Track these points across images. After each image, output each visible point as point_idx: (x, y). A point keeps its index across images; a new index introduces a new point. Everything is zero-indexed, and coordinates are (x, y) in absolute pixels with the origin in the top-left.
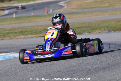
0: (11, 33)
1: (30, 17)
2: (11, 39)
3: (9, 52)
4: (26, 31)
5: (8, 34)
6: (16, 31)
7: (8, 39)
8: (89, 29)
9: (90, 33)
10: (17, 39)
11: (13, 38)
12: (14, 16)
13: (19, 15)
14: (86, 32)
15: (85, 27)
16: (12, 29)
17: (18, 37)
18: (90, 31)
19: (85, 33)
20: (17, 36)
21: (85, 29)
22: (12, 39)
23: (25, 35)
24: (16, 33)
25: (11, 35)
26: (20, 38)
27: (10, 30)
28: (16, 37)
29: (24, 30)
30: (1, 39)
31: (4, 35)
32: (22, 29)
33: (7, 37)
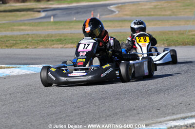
0: (46, 40)
1: (72, 22)
2: (46, 48)
4: (65, 40)
5: (42, 41)
6: (53, 39)
10: (53, 48)
12: (52, 19)
13: (57, 19)
16: (48, 36)
17: (55, 46)
20: (54, 44)
22: (48, 48)
23: (64, 44)
24: (53, 41)
25: (46, 42)
26: (57, 48)
27: (45, 37)
28: (53, 46)
29: (62, 38)
30: (34, 47)
31: (38, 43)
32: (60, 36)
33: (42, 45)
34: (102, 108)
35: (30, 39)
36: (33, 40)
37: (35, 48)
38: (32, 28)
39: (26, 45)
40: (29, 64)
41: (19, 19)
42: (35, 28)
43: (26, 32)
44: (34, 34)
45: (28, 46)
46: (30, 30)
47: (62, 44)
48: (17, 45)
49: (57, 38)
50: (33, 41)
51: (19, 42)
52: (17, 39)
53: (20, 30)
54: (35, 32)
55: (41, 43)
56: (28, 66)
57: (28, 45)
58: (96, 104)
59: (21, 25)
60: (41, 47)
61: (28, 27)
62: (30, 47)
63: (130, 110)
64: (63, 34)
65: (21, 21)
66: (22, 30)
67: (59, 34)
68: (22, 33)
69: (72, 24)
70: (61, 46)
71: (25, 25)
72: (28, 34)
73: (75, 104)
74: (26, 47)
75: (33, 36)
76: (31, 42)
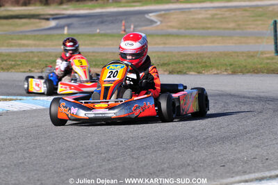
1: (94, 35)
8: (198, 66)
9: (199, 73)
12: (66, 31)
13: (73, 31)
14: (193, 71)
15: (192, 62)
18: (200, 70)
19: (191, 73)
21: (190, 65)
34: (142, 161)
35: (36, 59)
36: (40, 61)
38: (37, 43)
39: (29, 68)
40: (35, 96)
41: (18, 29)
42: (42, 42)
43: (29, 49)
44: (40, 52)
45: (33, 70)
46: (35, 45)
48: (17, 67)
50: (40, 63)
51: (20, 63)
52: (17, 59)
53: (20, 45)
54: (42, 49)
56: (33, 98)
57: (32, 67)
58: (135, 156)
59: (21, 39)
61: (31, 42)
62: (36, 71)
63: (182, 166)
65: (21, 32)
66: (24, 45)
68: (24, 49)
71: (27, 37)
72: (32, 52)
73: (103, 155)
74: (30, 71)
75: (39, 54)
76: (37, 63)
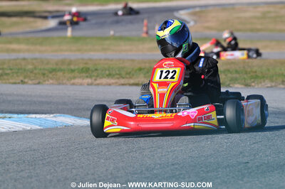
0: (60, 70)
1: (106, 38)
2: (59, 84)
3: (53, 114)
4: (96, 70)
5: (53, 71)
6: (72, 67)
7: (53, 84)
8: (245, 76)
9: (247, 85)
10: (73, 84)
11: (64, 82)
12: (69, 33)
13: (79, 33)
14: (239, 83)
15: (237, 72)
16: (63, 62)
17: (76, 81)
18: (249, 81)
19: (237, 86)
20: (74, 78)
21: (235, 75)
22: (63, 84)
23: (94, 78)
24: (73, 71)
25: (60, 74)
26: (81, 84)
27: (57, 64)
28: (73, 81)
29: (91, 66)
30: (37, 81)
31: (44, 74)
32: (86, 64)
33: (51, 79)
35: (30, 67)
36: (35, 68)
37: (39, 83)
38: (32, 48)
39: (21, 78)
40: (29, 113)
42: (38, 47)
43: (21, 55)
44: (36, 59)
45: (26, 80)
46: (28, 51)
47: (91, 77)
48: (5, 77)
49: (81, 66)
50: (35, 72)
51: (9, 72)
52: (5, 66)
53: (9, 51)
54: (37, 55)
55: (50, 75)
56: (26, 115)
57: (25, 78)
59: (10, 42)
60: (51, 81)
61: (23, 47)
62: (30, 82)
64: (90, 60)
65: (11, 34)
66: (14, 51)
67: (83, 59)
69: (107, 42)
70: (89, 81)
71: (18, 41)
72: (24, 59)
74: (23, 82)
75: (34, 61)
76: (32, 72)
